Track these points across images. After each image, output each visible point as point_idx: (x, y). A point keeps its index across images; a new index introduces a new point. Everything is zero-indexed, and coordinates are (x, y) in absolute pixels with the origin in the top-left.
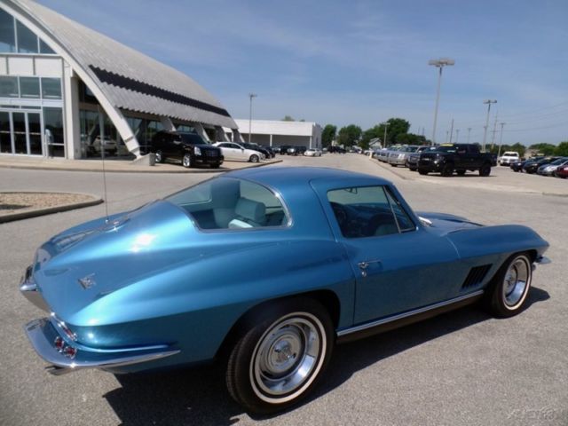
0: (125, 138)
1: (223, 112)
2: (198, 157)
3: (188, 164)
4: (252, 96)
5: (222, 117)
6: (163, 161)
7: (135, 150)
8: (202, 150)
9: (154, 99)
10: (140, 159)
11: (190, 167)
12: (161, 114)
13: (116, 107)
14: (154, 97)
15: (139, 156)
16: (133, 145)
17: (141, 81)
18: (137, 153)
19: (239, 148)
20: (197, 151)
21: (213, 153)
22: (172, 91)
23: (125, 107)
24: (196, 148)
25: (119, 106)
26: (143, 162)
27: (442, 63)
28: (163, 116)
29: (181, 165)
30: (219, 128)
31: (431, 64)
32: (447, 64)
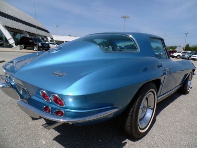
0: (8, 38)
1: (47, 31)
2: (40, 47)
3: (36, 49)
4: (57, 26)
5: (47, 33)
6: (25, 48)
7: (13, 43)
8: (42, 44)
9: (20, 24)
10: (15, 47)
11: (37, 51)
12: (23, 30)
13: (3, 26)
14: (19, 23)
15: (15, 46)
16: (12, 41)
17: (13, 16)
18: (14, 45)
19: (55, 44)
20: (40, 44)
21: (46, 45)
22: (27, 22)
23: (7, 26)
24: (39, 43)
25: (5, 25)
26: (17, 48)
27: (126, 17)
28: (23, 31)
29: (33, 50)
30: (46, 37)
31: (122, 17)
32: (127, 17)
